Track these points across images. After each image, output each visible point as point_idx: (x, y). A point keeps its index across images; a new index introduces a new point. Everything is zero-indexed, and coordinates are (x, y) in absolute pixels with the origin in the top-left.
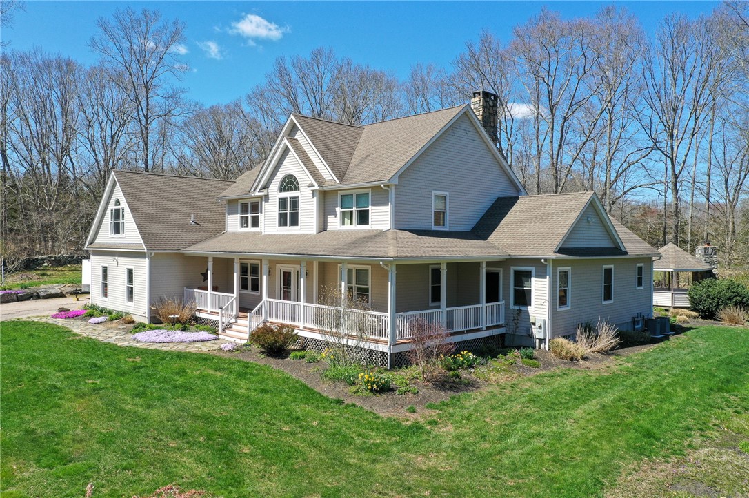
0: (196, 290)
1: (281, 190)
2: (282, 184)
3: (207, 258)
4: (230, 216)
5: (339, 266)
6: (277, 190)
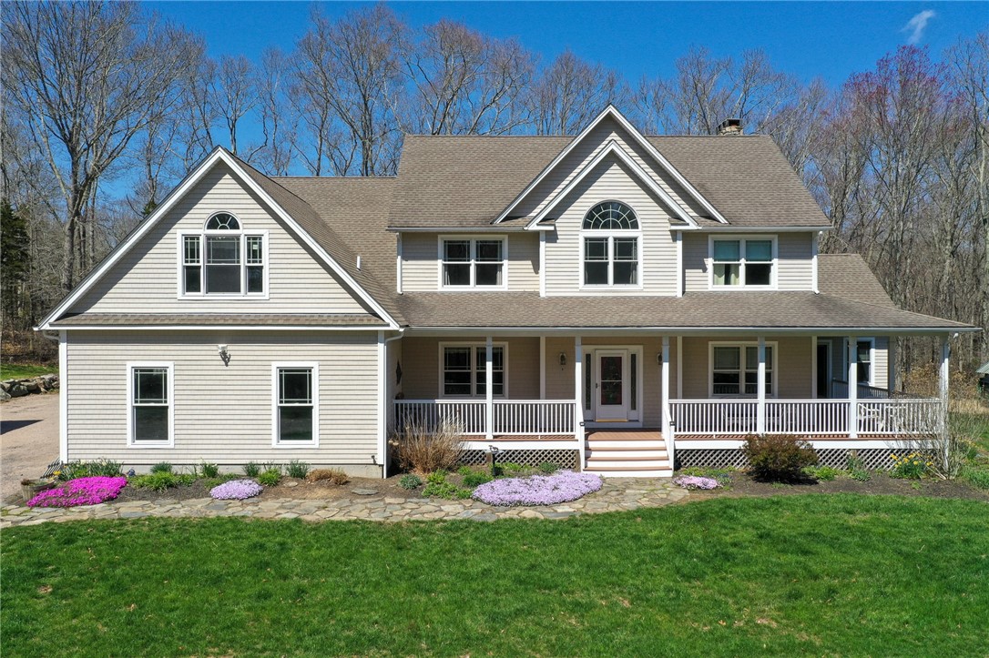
1: (586, 225)
2: (590, 215)
3: (485, 339)
4: (409, 262)
5: (710, 343)
6: (581, 225)
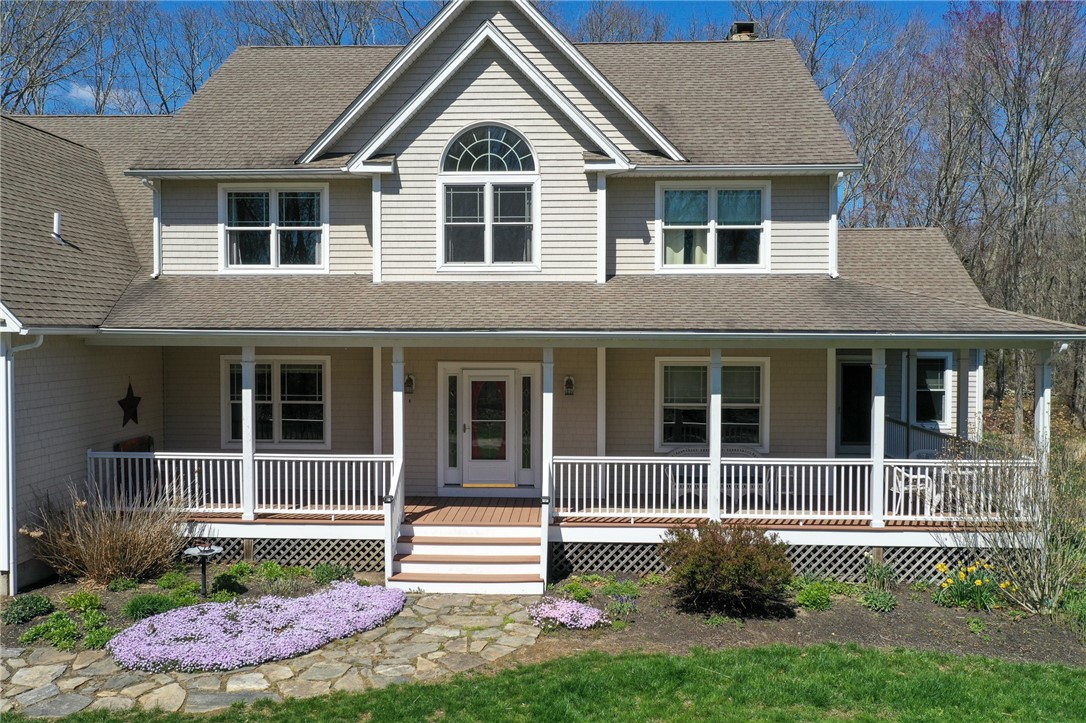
0: (159, 455)
1: (449, 165)
2: (454, 148)
4: (173, 228)
5: (658, 360)
6: (438, 164)
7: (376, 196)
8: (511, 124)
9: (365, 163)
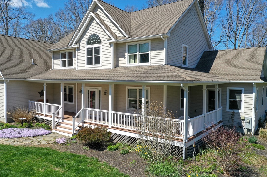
1: (88, 44)
2: (89, 40)
3: (43, 83)
4: (55, 60)
5: (127, 87)
7: (77, 51)
8: (97, 33)
9: (74, 45)
